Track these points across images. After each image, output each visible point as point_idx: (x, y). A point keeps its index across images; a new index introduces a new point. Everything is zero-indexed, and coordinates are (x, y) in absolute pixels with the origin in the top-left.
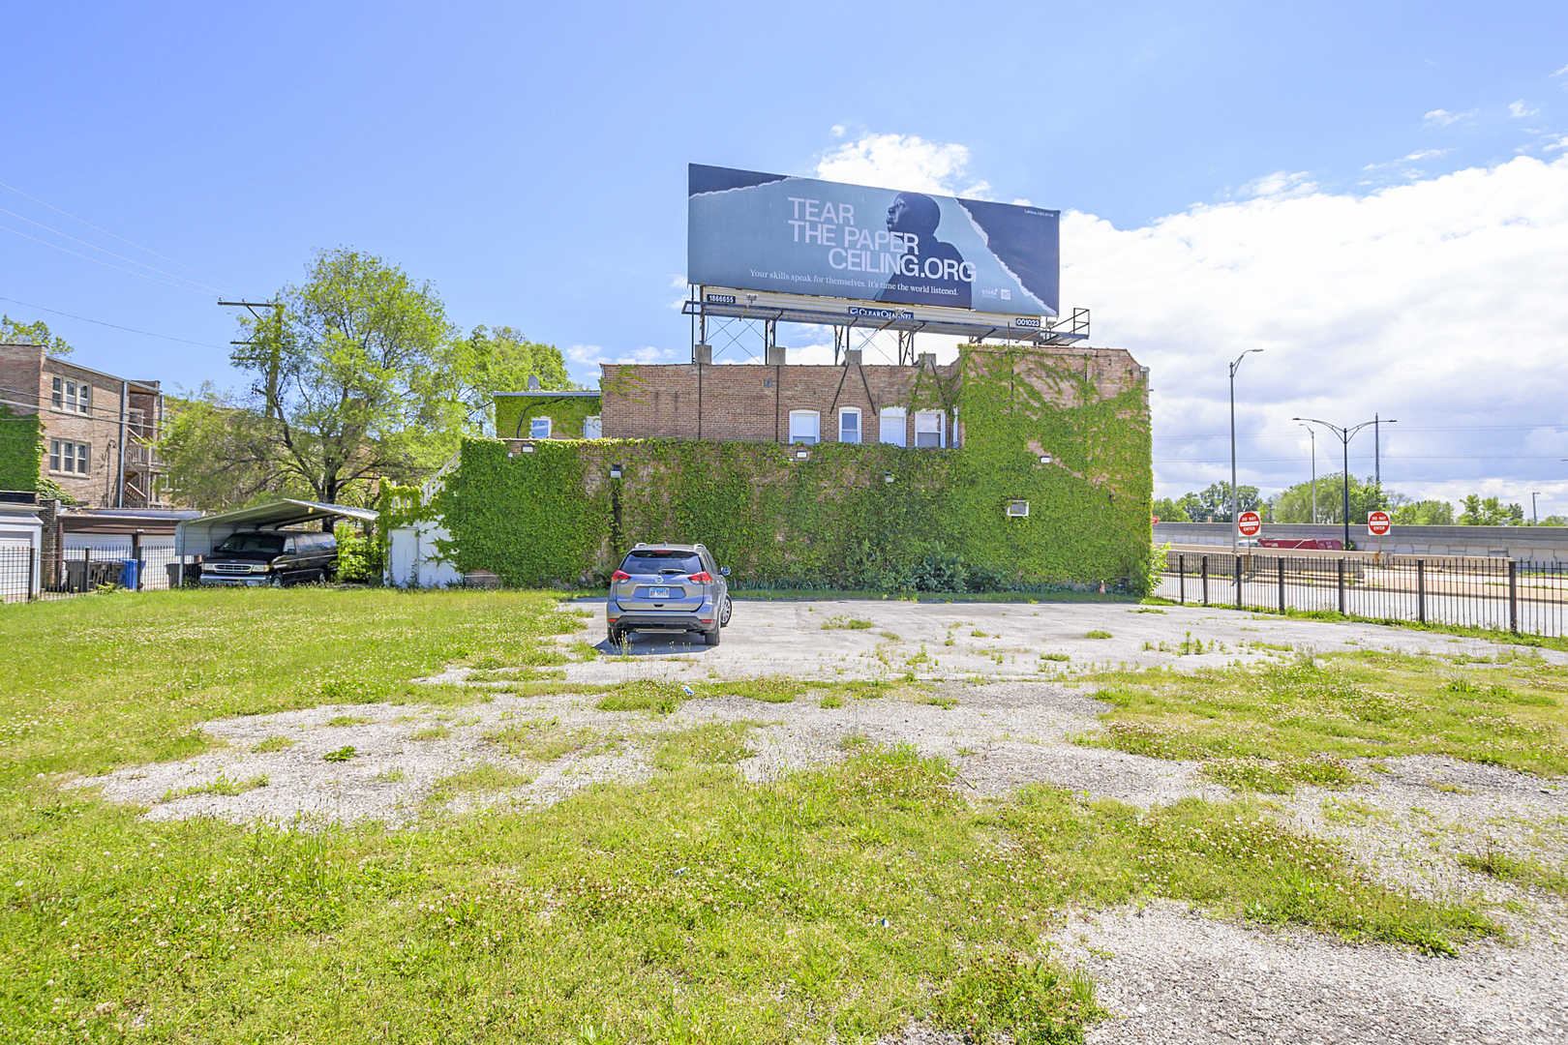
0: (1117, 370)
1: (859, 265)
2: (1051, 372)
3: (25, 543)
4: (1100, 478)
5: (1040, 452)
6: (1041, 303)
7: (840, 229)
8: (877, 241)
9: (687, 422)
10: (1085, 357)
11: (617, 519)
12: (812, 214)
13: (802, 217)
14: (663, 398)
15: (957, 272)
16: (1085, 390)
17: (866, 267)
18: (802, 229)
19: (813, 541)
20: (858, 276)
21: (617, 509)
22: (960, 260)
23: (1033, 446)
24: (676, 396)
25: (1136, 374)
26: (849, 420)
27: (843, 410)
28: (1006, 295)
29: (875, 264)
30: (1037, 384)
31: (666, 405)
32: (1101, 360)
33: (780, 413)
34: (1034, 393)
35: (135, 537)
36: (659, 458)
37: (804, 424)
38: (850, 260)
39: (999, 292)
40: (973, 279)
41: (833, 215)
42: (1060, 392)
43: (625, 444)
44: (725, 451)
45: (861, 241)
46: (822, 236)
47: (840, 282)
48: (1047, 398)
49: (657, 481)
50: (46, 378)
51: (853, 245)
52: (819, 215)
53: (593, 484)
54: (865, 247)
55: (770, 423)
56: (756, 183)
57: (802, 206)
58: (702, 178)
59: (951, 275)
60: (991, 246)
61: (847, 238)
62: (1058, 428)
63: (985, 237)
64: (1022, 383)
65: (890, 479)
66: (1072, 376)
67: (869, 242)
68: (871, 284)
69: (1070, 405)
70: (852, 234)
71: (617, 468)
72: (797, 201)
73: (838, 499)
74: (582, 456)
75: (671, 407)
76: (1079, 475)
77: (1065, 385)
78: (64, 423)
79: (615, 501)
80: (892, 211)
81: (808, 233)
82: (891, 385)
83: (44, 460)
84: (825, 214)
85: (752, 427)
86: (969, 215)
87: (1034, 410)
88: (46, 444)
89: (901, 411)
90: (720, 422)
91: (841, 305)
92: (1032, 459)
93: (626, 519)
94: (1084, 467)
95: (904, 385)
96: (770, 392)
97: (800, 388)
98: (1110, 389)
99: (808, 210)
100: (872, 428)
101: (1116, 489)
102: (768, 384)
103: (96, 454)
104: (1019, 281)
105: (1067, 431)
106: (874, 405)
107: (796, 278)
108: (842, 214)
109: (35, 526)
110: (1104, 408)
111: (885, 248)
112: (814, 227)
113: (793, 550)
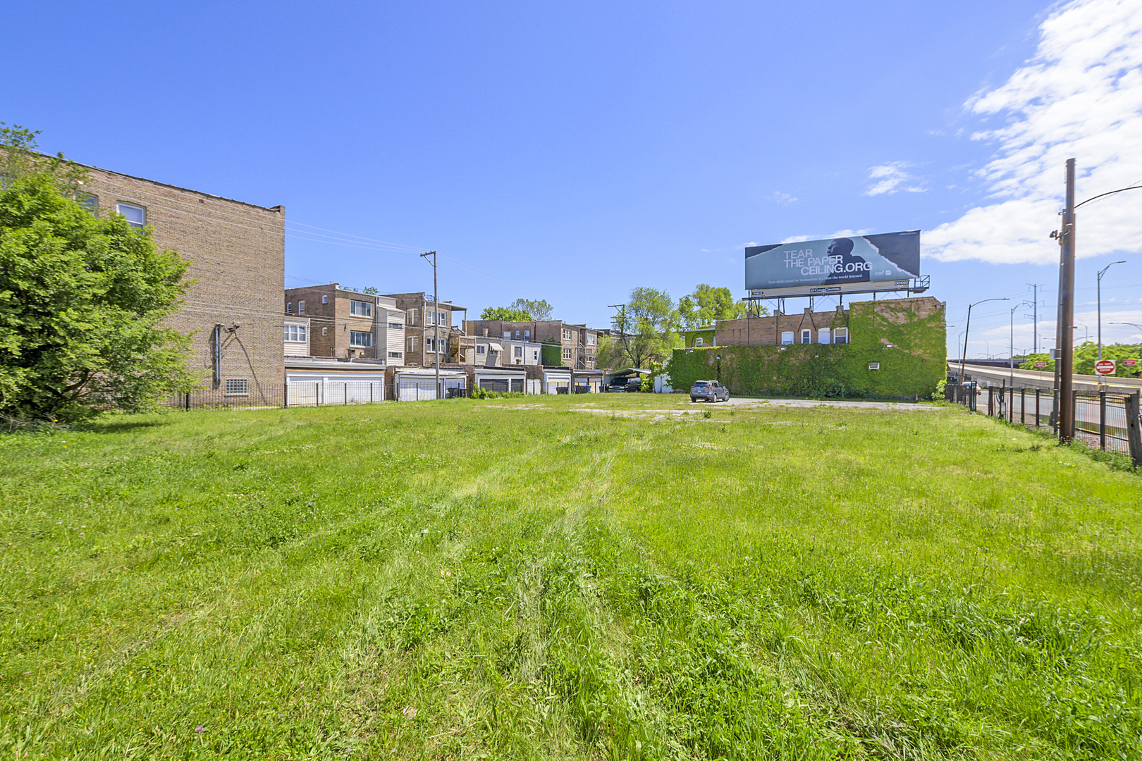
0: (929, 306)
1: (815, 272)
2: (892, 310)
3: (568, 381)
4: (918, 352)
5: (887, 343)
6: (909, 273)
7: (806, 259)
8: (823, 261)
9: (744, 339)
10: (911, 302)
11: (719, 372)
12: (794, 256)
13: (790, 258)
14: (736, 331)
15: (862, 267)
16: (911, 315)
17: (818, 272)
18: (790, 263)
19: (787, 379)
20: (814, 277)
21: (719, 369)
22: (864, 262)
23: (883, 340)
24: (740, 330)
25: (938, 307)
26: (806, 334)
27: (803, 331)
28: (888, 273)
29: (822, 270)
30: (886, 315)
31: (737, 333)
32: (919, 302)
33: (778, 333)
34: (883, 319)
35: (588, 379)
36: (732, 352)
37: (787, 337)
38: (811, 270)
39: (885, 273)
40: (870, 269)
41: (803, 255)
42: (897, 317)
43: (722, 348)
44: (754, 348)
45: (816, 262)
46: (798, 264)
47: (806, 280)
48: (891, 321)
49: (732, 360)
50: (562, 330)
51: (812, 265)
52: (797, 256)
53: (711, 362)
54: (817, 265)
55: (774, 337)
56: (771, 249)
57: (790, 254)
58: (750, 252)
59: (859, 269)
60: (881, 253)
61: (809, 262)
62: (896, 333)
63: (877, 250)
64: (878, 315)
65: (817, 356)
66: (903, 310)
67: (819, 262)
68: (820, 279)
69: (903, 322)
70: (811, 260)
71: (719, 356)
72: (787, 252)
73: (798, 364)
74: (708, 352)
75: (739, 333)
76: (907, 351)
77: (900, 314)
78: (566, 343)
79: (718, 367)
80: (830, 248)
81: (792, 263)
82: (823, 319)
83: (562, 355)
84: (799, 255)
85: (767, 339)
86: (869, 242)
87: (884, 326)
88: (562, 350)
89: (828, 329)
90: (758, 337)
91: (806, 290)
92: (882, 346)
93: (722, 372)
94: (909, 347)
95: (829, 319)
96: (774, 326)
97: (786, 324)
98: (924, 314)
99: (792, 255)
100: (815, 336)
101: (926, 357)
102: (773, 323)
103: (573, 351)
104: (896, 266)
105: (900, 333)
106: (816, 328)
107: (787, 282)
108: (807, 254)
109: (569, 376)
110: (921, 322)
111: (827, 263)
112: (794, 261)
113: (779, 382)
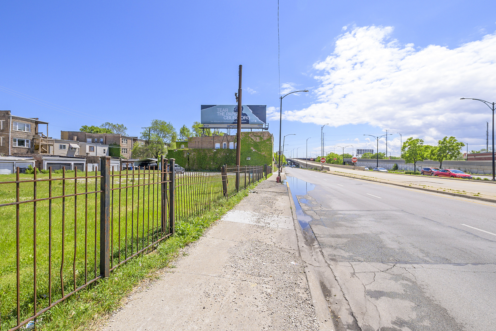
0: (267, 135)
1: (229, 118)
2: (255, 136)
3: (118, 164)
4: (263, 153)
5: (253, 149)
6: (262, 122)
7: (226, 113)
8: (232, 114)
9: (200, 146)
10: (261, 133)
11: (189, 161)
12: (221, 111)
13: (219, 111)
14: (196, 142)
15: (246, 118)
16: (261, 138)
17: (230, 118)
18: (219, 113)
19: (217, 164)
20: (229, 120)
21: (188, 159)
22: (247, 116)
23: (252, 148)
24: (198, 142)
25: (270, 135)
26: (225, 144)
27: (223, 143)
28: (256, 121)
29: (232, 118)
30: (253, 138)
31: (197, 143)
32: (264, 133)
33: (214, 144)
34: (252, 139)
35: (132, 163)
36: (194, 152)
37: (217, 145)
38: (227, 118)
39: (254, 121)
40: (249, 119)
41: (224, 111)
42: (257, 139)
43: (190, 150)
44: (204, 150)
45: (229, 114)
46: (222, 114)
47: (226, 121)
48: (254, 140)
49: (194, 155)
50: (121, 139)
51: (228, 115)
52: (222, 111)
53: (185, 156)
54: (230, 115)
55: (212, 146)
56: (212, 107)
57: (219, 110)
58: (203, 107)
59: (245, 118)
60: (253, 113)
61: (227, 114)
62: (256, 145)
63: (252, 111)
64: (250, 138)
65: (228, 154)
66: (259, 136)
67: (231, 114)
68: (231, 121)
69: (258, 141)
70: (228, 113)
71: (189, 153)
72: (218, 109)
73: (221, 157)
74: (184, 151)
75: (198, 143)
76: (260, 153)
77: (257, 138)
78: (124, 145)
79: (188, 158)
80: (235, 109)
81: (220, 114)
82: (231, 139)
83: (121, 152)
84: (223, 111)
85: (209, 146)
86: (249, 108)
87: (252, 143)
88: (121, 149)
89: (233, 143)
90: (206, 145)
91: (226, 126)
92: (251, 150)
93: (190, 161)
94: (260, 151)
95: (233, 139)
96: (212, 140)
97: (217, 140)
98: (265, 138)
99: (220, 110)
100: (228, 146)
101: (266, 155)
102: (212, 139)
103: (128, 150)
104: (258, 118)
105: (257, 145)
106: (228, 142)
107: (218, 122)
108: (226, 110)
109: (119, 162)
110: (264, 141)
111: (233, 115)
112: (221, 113)
113: (213, 165)
